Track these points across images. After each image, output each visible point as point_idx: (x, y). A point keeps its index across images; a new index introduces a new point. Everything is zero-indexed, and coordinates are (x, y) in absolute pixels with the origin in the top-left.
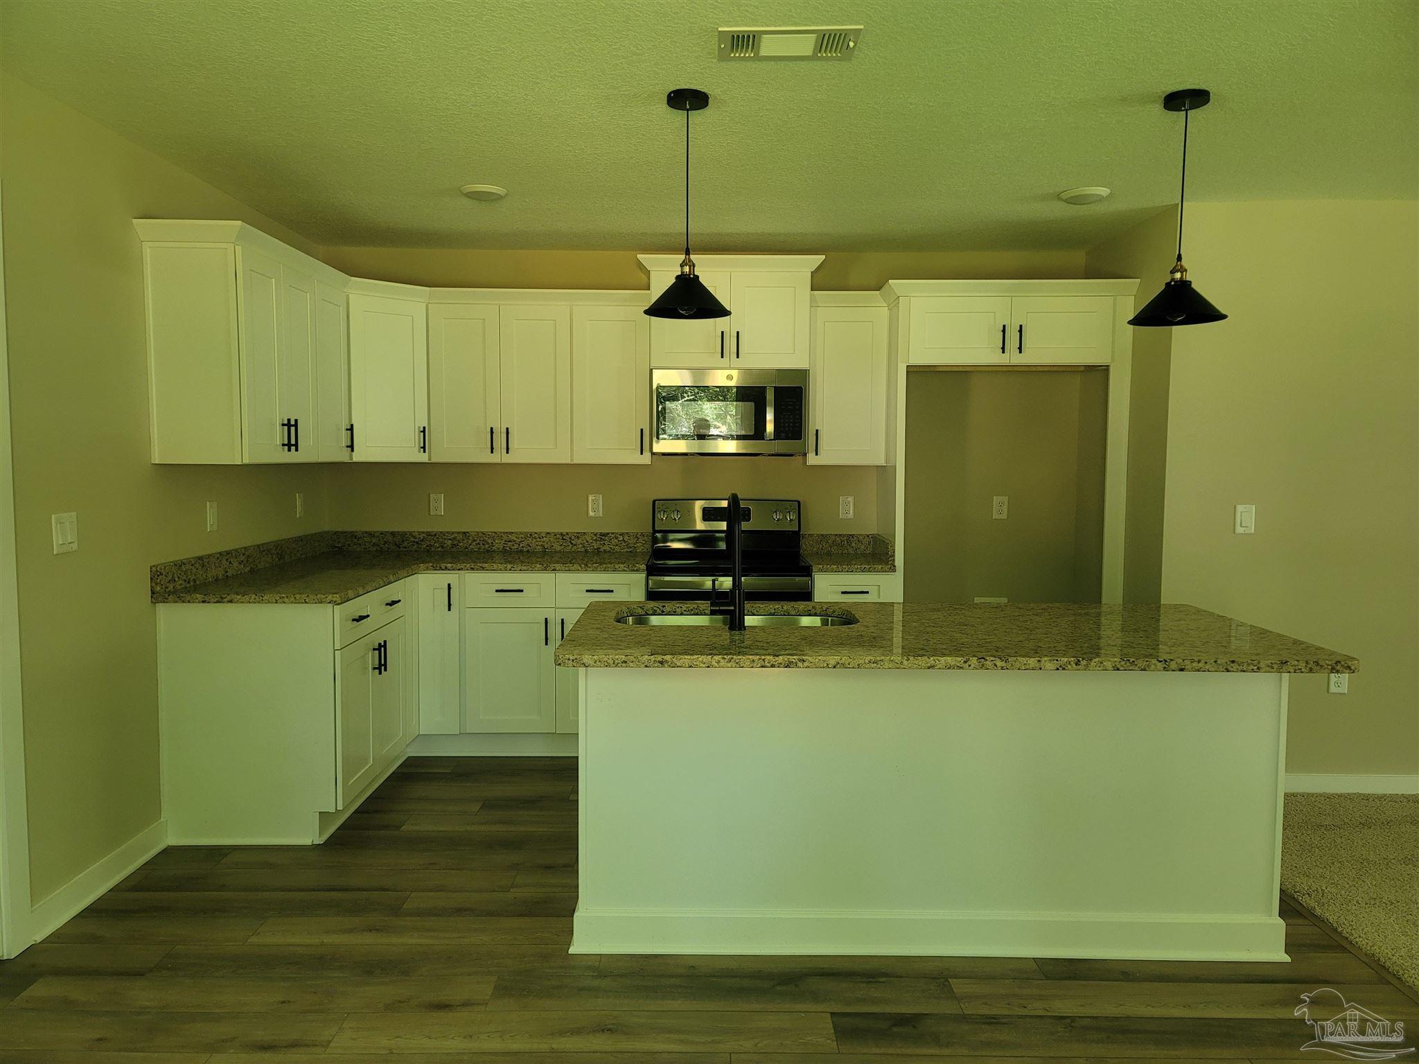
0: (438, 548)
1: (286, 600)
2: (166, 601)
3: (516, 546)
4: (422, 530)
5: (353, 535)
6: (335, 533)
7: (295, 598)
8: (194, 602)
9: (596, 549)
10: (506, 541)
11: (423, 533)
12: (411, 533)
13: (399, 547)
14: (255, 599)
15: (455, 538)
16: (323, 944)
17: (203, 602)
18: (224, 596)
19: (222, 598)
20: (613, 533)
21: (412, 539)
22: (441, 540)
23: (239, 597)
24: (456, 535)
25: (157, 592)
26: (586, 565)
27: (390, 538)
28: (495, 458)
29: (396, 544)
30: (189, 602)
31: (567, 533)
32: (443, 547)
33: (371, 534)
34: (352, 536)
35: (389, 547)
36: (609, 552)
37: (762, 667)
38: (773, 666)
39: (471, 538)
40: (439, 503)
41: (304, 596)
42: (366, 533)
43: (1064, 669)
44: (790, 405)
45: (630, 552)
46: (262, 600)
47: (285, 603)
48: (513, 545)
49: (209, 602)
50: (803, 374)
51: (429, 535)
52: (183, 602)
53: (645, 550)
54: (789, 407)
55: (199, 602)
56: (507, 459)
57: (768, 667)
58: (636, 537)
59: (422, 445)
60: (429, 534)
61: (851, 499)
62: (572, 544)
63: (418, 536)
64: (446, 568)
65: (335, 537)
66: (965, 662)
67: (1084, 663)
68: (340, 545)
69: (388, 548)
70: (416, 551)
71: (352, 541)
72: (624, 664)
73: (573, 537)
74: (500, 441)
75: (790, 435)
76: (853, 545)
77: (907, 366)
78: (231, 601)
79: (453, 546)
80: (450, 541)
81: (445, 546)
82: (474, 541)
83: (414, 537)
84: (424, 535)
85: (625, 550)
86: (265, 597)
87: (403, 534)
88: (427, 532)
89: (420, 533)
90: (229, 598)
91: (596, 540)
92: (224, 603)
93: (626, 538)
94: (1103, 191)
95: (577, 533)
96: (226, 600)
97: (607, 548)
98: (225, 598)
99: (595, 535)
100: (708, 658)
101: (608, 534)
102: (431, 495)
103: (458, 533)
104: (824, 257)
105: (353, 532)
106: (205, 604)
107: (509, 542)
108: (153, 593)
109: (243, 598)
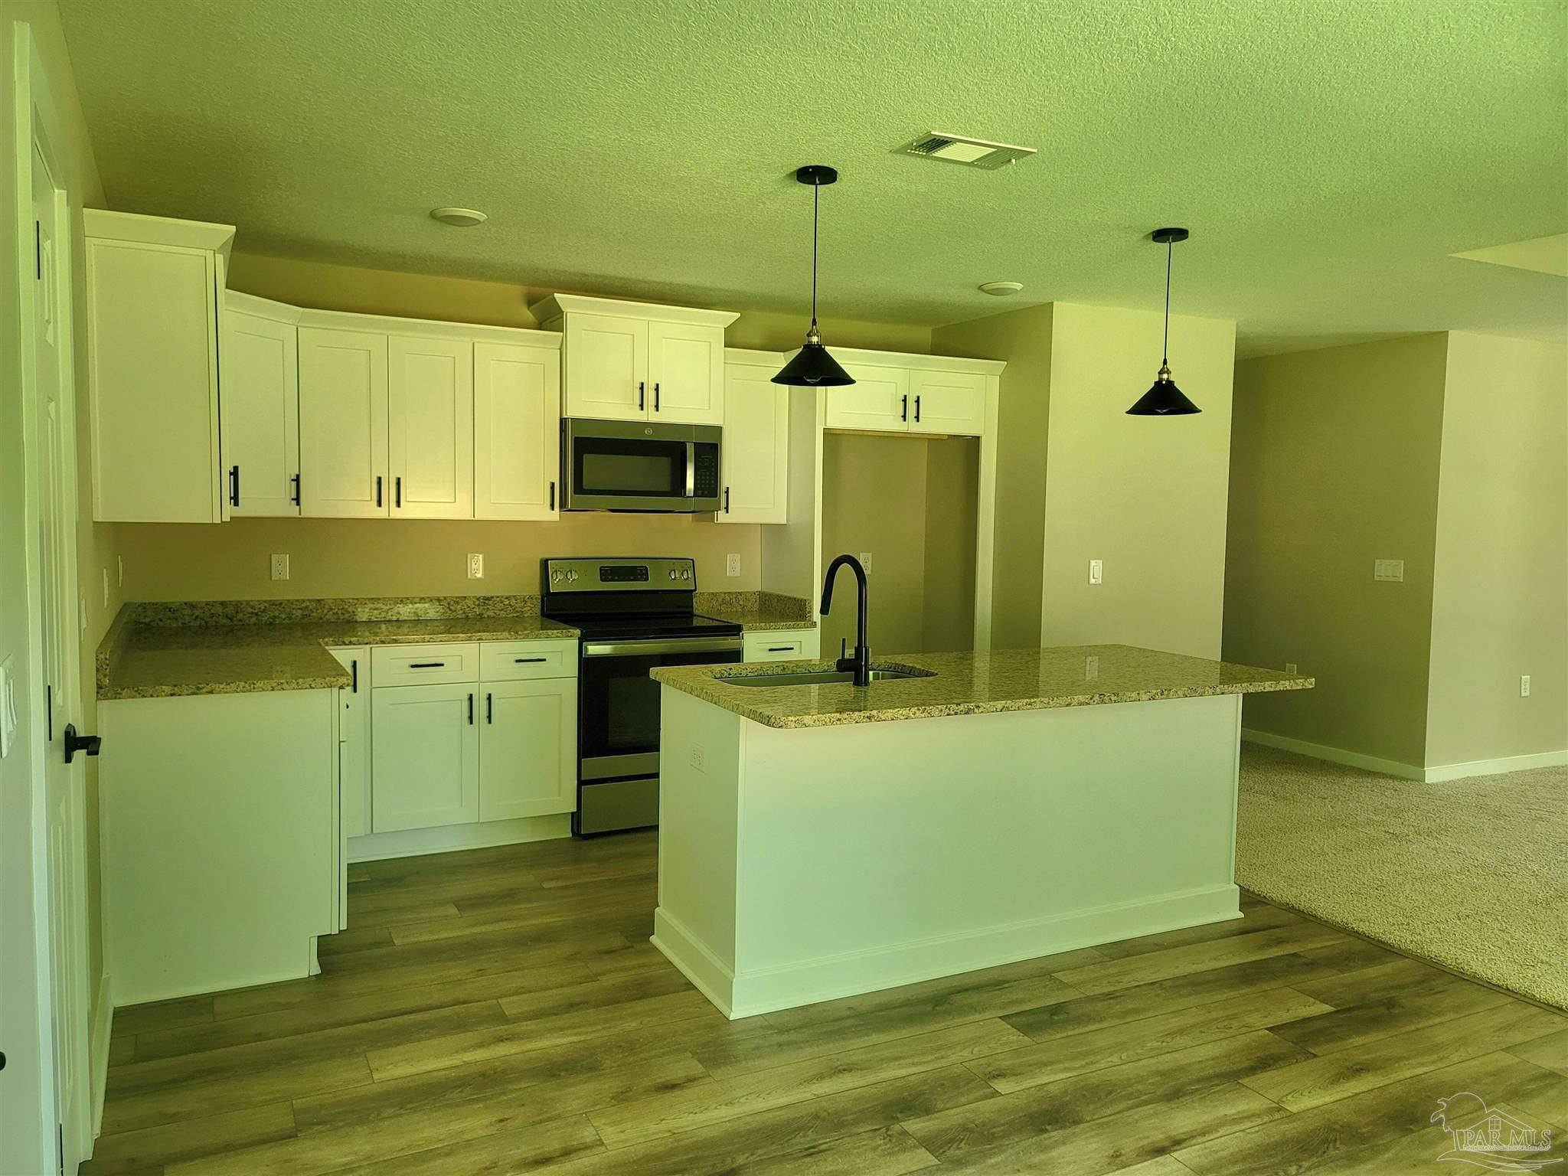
0: (284, 619)
1: (285, 686)
2: (118, 696)
3: (383, 614)
4: (264, 598)
5: (167, 608)
6: (140, 606)
7: (298, 683)
8: (158, 696)
9: (479, 615)
10: (370, 609)
11: (265, 602)
12: (248, 603)
13: (231, 620)
14: (244, 687)
15: (306, 607)
16: (466, 1063)
17: (172, 695)
18: (201, 686)
19: (198, 688)
20: (498, 597)
21: (250, 610)
22: (288, 610)
23: (222, 686)
24: (308, 604)
25: (106, 687)
26: (517, 633)
27: (220, 610)
28: (381, 513)
29: (227, 616)
30: (152, 696)
31: (445, 598)
32: (290, 619)
33: (192, 606)
34: (165, 609)
35: (217, 620)
36: (493, 617)
37: (948, 715)
38: (956, 714)
39: (326, 607)
40: (282, 566)
41: (309, 680)
42: (185, 603)
43: (1154, 699)
44: (707, 462)
45: (517, 617)
46: (254, 688)
47: (283, 689)
48: (380, 614)
49: (180, 695)
50: (718, 430)
51: (273, 605)
52: (144, 696)
53: (534, 614)
54: (706, 464)
55: (166, 696)
56: (397, 513)
57: (952, 715)
58: (524, 600)
59: (294, 496)
60: (273, 603)
61: (738, 557)
62: (450, 610)
63: (258, 607)
64: (351, 643)
65: (140, 609)
66: (1091, 699)
67: (1166, 693)
68: (147, 620)
69: (217, 622)
70: (255, 624)
71: (164, 615)
72: (838, 722)
73: (452, 603)
74: (388, 492)
75: (706, 492)
76: (741, 603)
77: (824, 429)
78: (211, 692)
79: (304, 616)
80: (300, 611)
81: (293, 616)
82: (332, 609)
83: (252, 607)
84: (266, 605)
85: (511, 615)
86: (258, 684)
87: (238, 605)
88: (270, 601)
89: (260, 602)
90: (209, 688)
91: (479, 605)
92: (201, 694)
93: (513, 601)
94: (1018, 286)
95: (456, 597)
96: (204, 690)
97: (491, 613)
98: (203, 688)
99: (478, 599)
100: (905, 711)
101: (492, 597)
102: (273, 556)
103: (311, 600)
104: (738, 315)
105: (166, 603)
106: (173, 697)
107: (374, 609)
108: (99, 687)
109: (228, 687)
